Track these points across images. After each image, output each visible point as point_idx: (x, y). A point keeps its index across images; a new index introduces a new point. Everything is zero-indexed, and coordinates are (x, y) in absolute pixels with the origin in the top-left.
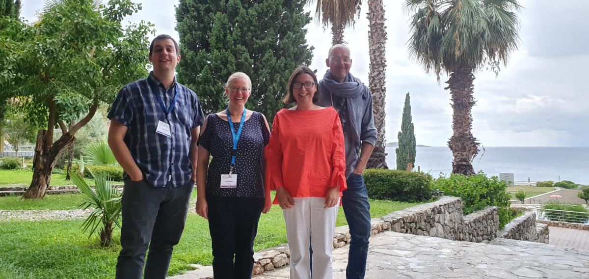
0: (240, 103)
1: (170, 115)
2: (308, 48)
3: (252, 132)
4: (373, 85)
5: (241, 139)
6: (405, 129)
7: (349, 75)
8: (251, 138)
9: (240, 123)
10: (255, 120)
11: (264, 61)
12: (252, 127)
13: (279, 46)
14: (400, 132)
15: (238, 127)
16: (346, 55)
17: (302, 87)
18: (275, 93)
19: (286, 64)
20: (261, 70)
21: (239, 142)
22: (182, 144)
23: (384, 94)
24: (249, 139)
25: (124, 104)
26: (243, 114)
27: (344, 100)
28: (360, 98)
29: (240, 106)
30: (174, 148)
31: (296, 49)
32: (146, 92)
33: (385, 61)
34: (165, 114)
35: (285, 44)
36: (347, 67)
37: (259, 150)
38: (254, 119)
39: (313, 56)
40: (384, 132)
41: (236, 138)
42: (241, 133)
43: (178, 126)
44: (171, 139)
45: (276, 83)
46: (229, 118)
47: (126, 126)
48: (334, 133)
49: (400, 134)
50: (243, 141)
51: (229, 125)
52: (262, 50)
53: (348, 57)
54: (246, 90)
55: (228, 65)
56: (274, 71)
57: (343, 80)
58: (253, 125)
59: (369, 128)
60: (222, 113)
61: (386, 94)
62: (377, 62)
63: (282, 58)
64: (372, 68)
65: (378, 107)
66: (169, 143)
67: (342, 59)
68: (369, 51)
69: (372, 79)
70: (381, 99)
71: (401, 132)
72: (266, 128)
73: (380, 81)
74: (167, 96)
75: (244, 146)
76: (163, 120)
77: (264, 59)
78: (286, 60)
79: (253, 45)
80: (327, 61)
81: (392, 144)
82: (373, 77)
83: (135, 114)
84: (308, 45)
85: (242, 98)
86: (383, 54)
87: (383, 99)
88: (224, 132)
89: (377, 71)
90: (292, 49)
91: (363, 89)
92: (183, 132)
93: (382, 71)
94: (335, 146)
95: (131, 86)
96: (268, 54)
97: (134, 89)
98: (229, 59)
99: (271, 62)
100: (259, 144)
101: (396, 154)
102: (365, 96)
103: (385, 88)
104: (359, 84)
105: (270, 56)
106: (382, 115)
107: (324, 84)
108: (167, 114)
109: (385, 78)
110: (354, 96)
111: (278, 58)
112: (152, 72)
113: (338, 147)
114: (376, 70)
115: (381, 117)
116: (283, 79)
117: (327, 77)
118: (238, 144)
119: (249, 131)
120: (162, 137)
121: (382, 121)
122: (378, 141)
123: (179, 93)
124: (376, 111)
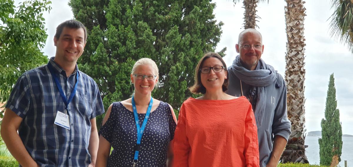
0: (146, 91)
1: (70, 105)
2: (216, 23)
3: (158, 125)
4: (290, 66)
5: (145, 133)
6: (329, 115)
7: (261, 62)
8: (156, 131)
9: (145, 114)
10: (162, 111)
11: (168, 38)
12: (158, 120)
13: (184, 22)
14: (323, 119)
15: (143, 119)
16: (257, 40)
17: (210, 71)
18: (178, 74)
19: (191, 42)
20: (163, 49)
21: (143, 135)
22: (81, 136)
23: (303, 77)
24: (154, 133)
25: (20, 93)
26: (149, 104)
27: (255, 89)
28: (273, 88)
29: (146, 94)
30: (72, 141)
31: (203, 25)
32: (45, 80)
33: (304, 40)
34: (65, 104)
35: (191, 20)
36: (258, 54)
37: (164, 145)
38: (160, 110)
39: (221, 32)
40: (304, 120)
41: (140, 131)
42: (147, 125)
43: (78, 116)
44: (70, 131)
45: (179, 62)
46: (134, 108)
47: (20, 116)
48: (247, 126)
49: (323, 122)
50: (148, 134)
51: (134, 116)
52: (166, 26)
53: (259, 43)
54: (153, 77)
55: (127, 42)
56: (179, 48)
57: (253, 67)
58: (159, 117)
59: (283, 121)
60: (128, 102)
61: (305, 77)
62: (295, 41)
63: (188, 35)
64: (290, 47)
65: (296, 91)
66: (68, 135)
67: (252, 45)
68: (286, 28)
69: (289, 59)
70: (300, 82)
71: (325, 119)
72: (174, 120)
73: (299, 61)
74: (68, 84)
75: (148, 141)
76: (62, 111)
77: (167, 35)
78: (192, 37)
79: (155, 20)
80: (237, 46)
81: (313, 134)
82: (290, 58)
83: (32, 104)
84: (216, 21)
85: (148, 86)
86: (301, 31)
87: (302, 82)
88: (128, 123)
89: (295, 51)
90: (198, 24)
91: (276, 77)
92: (82, 123)
93: (301, 51)
94: (247, 141)
95: (30, 73)
96: (173, 30)
97: (33, 77)
98: (129, 36)
99: (177, 39)
100: (165, 138)
101: (319, 145)
102: (279, 85)
103: (304, 70)
104: (271, 72)
105: (175, 33)
106: (301, 100)
107: (233, 71)
108: (66, 104)
109: (304, 59)
110: (266, 84)
111: (184, 35)
112: (53, 58)
113: (251, 142)
114: (293, 50)
115: (301, 103)
116: (188, 58)
117: (237, 64)
118: (142, 138)
119: (154, 124)
120: (61, 129)
121: (301, 107)
122: (297, 131)
123: (80, 81)
124: (294, 96)
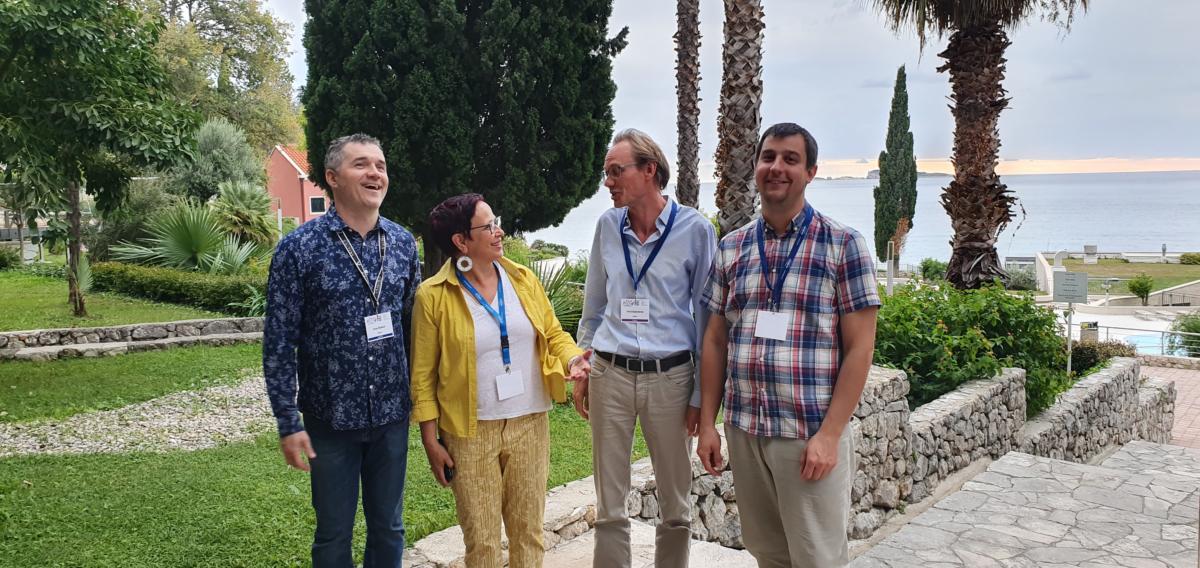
6: (893, 144)
14: (883, 152)
49: (883, 157)
70: (750, 108)
71: (886, 152)
73: (748, 64)
82: (731, 56)
87: (756, 110)
89: (741, 40)
93: (753, 41)
103: (761, 82)
109: (760, 57)
114: (738, 38)
124: (736, 140)
